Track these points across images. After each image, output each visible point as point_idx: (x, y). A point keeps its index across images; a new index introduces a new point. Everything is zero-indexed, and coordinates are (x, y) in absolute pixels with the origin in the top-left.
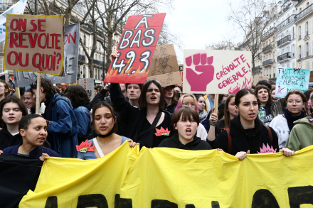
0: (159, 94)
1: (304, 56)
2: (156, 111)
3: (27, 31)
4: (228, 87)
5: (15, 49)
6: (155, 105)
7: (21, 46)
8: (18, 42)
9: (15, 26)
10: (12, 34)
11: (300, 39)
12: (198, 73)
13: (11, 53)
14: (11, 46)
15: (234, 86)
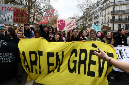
0: (52, 29)
1: (104, 23)
2: (51, 34)
3: (20, 12)
4: (70, 28)
5: (16, 17)
6: (51, 32)
7: (18, 16)
8: (17, 15)
9: (16, 11)
10: (15, 13)
11: (103, 16)
12: (61, 25)
13: (15, 18)
14: (15, 16)
15: (71, 28)
